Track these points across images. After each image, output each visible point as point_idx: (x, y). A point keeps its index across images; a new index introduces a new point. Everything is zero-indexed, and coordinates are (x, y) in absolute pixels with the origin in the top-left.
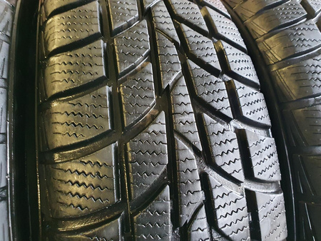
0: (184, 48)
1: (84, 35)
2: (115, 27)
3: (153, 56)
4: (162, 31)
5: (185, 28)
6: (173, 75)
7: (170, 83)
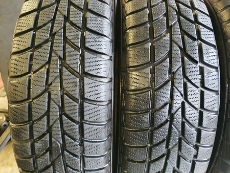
0: (179, 13)
1: (141, 8)
2: (152, 5)
3: (166, 15)
4: (171, 6)
5: (180, 5)
6: (174, 21)
7: (172, 24)
